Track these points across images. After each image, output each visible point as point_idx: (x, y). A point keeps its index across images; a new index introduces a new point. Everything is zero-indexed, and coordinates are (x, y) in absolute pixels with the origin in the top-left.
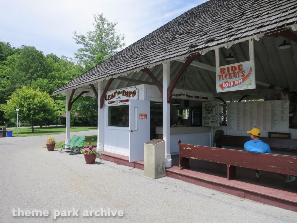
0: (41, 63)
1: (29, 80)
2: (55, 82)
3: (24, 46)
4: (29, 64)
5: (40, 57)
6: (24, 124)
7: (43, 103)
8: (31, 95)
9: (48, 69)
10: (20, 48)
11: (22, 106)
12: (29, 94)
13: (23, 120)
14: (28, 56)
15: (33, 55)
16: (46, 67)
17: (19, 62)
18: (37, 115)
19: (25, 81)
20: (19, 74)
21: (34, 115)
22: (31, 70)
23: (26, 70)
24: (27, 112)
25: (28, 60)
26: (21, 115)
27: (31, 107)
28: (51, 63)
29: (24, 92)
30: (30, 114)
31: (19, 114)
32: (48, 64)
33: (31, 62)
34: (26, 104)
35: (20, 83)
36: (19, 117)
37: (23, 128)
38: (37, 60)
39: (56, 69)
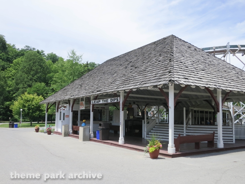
0: (41, 66)
1: (30, 81)
2: (52, 82)
3: (27, 46)
4: (31, 67)
5: (40, 61)
6: (25, 120)
7: (38, 104)
8: (31, 98)
9: (47, 71)
10: (24, 48)
11: (24, 106)
12: (29, 98)
13: (24, 116)
14: (30, 59)
15: (34, 59)
16: (45, 69)
17: (23, 66)
18: (34, 113)
19: (27, 82)
20: (22, 76)
21: (32, 113)
22: (32, 72)
23: (28, 72)
24: (28, 110)
25: (30, 63)
26: (23, 113)
27: (30, 107)
28: (50, 66)
29: (26, 96)
30: (30, 112)
31: (22, 112)
32: (47, 66)
33: (32, 65)
34: (27, 105)
35: (23, 84)
36: (22, 114)
37: (24, 123)
38: (37, 63)
39: (54, 70)
